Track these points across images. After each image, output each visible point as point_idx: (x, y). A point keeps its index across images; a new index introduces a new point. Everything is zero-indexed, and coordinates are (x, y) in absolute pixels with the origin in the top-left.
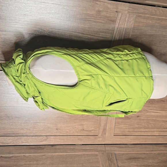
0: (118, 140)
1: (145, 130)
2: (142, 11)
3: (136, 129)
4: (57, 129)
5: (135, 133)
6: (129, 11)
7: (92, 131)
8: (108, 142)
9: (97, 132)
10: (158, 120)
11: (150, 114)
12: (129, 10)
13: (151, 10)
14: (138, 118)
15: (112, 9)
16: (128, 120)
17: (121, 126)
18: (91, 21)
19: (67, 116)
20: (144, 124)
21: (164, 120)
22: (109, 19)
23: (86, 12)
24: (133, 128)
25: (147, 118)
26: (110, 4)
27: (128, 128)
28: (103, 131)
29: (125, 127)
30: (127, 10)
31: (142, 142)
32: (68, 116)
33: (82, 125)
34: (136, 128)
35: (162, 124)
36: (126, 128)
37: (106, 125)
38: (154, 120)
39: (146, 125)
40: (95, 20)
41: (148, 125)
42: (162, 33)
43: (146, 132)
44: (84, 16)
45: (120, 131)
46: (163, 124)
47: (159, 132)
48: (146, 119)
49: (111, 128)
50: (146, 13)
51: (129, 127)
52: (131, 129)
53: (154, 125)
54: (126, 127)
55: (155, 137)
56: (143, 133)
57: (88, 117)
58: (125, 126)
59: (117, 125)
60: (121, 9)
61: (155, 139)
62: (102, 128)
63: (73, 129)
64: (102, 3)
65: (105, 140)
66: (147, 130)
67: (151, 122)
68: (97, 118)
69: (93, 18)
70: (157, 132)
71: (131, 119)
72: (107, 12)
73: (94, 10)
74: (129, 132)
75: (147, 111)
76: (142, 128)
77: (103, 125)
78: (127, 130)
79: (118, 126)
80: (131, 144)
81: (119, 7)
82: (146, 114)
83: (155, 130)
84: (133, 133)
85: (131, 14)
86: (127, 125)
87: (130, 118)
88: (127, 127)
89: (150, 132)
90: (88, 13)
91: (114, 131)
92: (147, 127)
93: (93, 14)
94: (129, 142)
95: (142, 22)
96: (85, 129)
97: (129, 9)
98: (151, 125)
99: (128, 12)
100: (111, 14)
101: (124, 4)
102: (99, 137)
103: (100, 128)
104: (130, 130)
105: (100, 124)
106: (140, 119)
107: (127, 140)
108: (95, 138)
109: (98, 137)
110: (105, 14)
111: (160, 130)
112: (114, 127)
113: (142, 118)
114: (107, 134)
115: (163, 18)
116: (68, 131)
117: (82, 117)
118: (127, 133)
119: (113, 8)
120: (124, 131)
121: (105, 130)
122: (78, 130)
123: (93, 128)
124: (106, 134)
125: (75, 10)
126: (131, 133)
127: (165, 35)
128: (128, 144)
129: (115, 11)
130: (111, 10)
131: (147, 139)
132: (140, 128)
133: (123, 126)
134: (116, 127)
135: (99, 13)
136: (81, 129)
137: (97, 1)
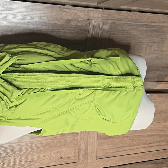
0: (101, 163)
1: (129, 148)
2: (117, 16)
3: (120, 148)
4: (30, 161)
5: (119, 153)
7: (72, 158)
8: (90, 167)
9: (77, 158)
12: (102, 17)
13: (126, 15)
15: (83, 17)
16: (111, 139)
17: (104, 147)
18: (60, 32)
20: (128, 142)
21: (149, 134)
22: (81, 28)
23: (52, 22)
24: (117, 148)
25: (131, 134)
26: (80, 11)
27: (112, 149)
28: (84, 156)
29: (108, 148)
30: (100, 18)
31: (128, 161)
32: (42, 144)
33: (59, 152)
34: (120, 147)
35: (148, 138)
36: (110, 149)
37: (86, 149)
39: (131, 143)
40: (65, 31)
41: (133, 142)
42: (140, 40)
43: (131, 151)
44: (50, 27)
45: (103, 153)
46: (148, 139)
47: (145, 149)
48: (130, 135)
49: (93, 151)
50: (122, 19)
51: (113, 148)
53: (139, 141)
54: (109, 148)
55: (141, 154)
56: (128, 151)
57: (65, 142)
58: (108, 147)
59: (99, 146)
60: (93, 17)
61: (141, 157)
62: (82, 152)
63: (49, 159)
64: (71, 10)
65: (87, 166)
66: (132, 148)
67: (135, 139)
68: (76, 142)
69: (62, 28)
70: (143, 149)
71: (114, 138)
72: (78, 20)
73: (63, 19)
74: (113, 153)
76: (127, 146)
77: (83, 149)
78: (111, 151)
79: (101, 148)
80: (116, 166)
81: (91, 15)
83: (141, 146)
84: (117, 153)
85: (104, 21)
86: (110, 146)
88: (111, 148)
89: (135, 149)
90: (55, 23)
91: (96, 155)
92: (132, 144)
93: (61, 24)
94: (113, 164)
95: (117, 30)
96: (63, 157)
98: (136, 142)
99: (101, 19)
100: (82, 23)
101: (97, 11)
102: (81, 164)
103: (80, 153)
104: (114, 150)
105: (80, 149)
107: (112, 162)
108: (76, 165)
109: (79, 163)
110: (76, 23)
111: (145, 146)
112: (96, 150)
114: (89, 158)
115: (140, 23)
116: (43, 161)
117: (59, 144)
118: (111, 154)
119: (84, 16)
120: (107, 152)
121: (86, 154)
122: (55, 159)
123: (72, 155)
124: (87, 159)
125: (39, 20)
126: (116, 153)
127: (143, 42)
128: (113, 167)
129: (87, 18)
130: (82, 19)
131: (133, 158)
132: (125, 147)
133: (106, 146)
134: (99, 149)
135: (68, 22)
136: (59, 157)
137: (65, 8)
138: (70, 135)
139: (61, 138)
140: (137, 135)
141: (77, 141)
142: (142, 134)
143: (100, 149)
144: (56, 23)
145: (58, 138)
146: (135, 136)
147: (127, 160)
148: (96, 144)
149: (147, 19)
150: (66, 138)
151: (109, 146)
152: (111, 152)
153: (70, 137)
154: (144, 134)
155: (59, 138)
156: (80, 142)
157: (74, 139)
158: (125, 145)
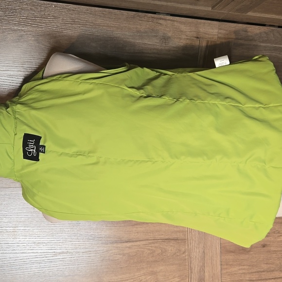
3: (264, 273)
6: (220, 35)
12: (220, 33)
13: (258, 32)
14: (265, 248)
15: (188, 33)
16: (245, 254)
17: (234, 269)
19: (121, 256)
20: (278, 262)
22: (186, 52)
23: (140, 41)
24: (258, 272)
26: (184, 23)
27: (249, 273)
29: (241, 272)
30: (215, 35)
33: (153, 273)
34: (264, 272)
36: (244, 273)
37: (202, 269)
40: (159, 56)
48: (279, 249)
49: (214, 274)
50: (251, 38)
51: (250, 271)
52: (254, 274)
54: (244, 271)
56: (279, 281)
57: (164, 254)
58: (241, 269)
59: (225, 267)
60: (205, 33)
62: (195, 276)
64: (169, 22)
68: (184, 255)
69: (155, 51)
71: (252, 253)
72: (181, 39)
73: (156, 36)
75: (279, 233)
76: (277, 271)
77: (196, 269)
78: (248, 277)
79: (228, 271)
81: (201, 30)
82: (279, 240)
85: (223, 41)
86: (245, 267)
87: (249, 251)
88: (246, 271)
90: (144, 42)
93: (154, 45)
97: (220, 31)
99: (218, 37)
101: (210, 24)
103: (191, 278)
104: (254, 277)
105: (191, 270)
106: (269, 251)
110: (177, 43)
112: (219, 274)
113: (273, 249)
117: (153, 256)
119: (190, 32)
120: (241, 280)
121: (201, 280)
129: (195, 36)
130: (187, 36)
132: (273, 271)
133: (237, 268)
134: (224, 271)
135: (165, 41)
137: (160, 19)
138: (172, 241)
139: (155, 247)
141: (184, 253)
143: (227, 273)
144: (146, 42)
145: (151, 247)
148: (219, 263)
150: (165, 247)
151: (243, 267)
152: (248, 279)
153: (171, 246)
155: (153, 245)
156: (189, 255)
157: (180, 250)
158: (273, 267)
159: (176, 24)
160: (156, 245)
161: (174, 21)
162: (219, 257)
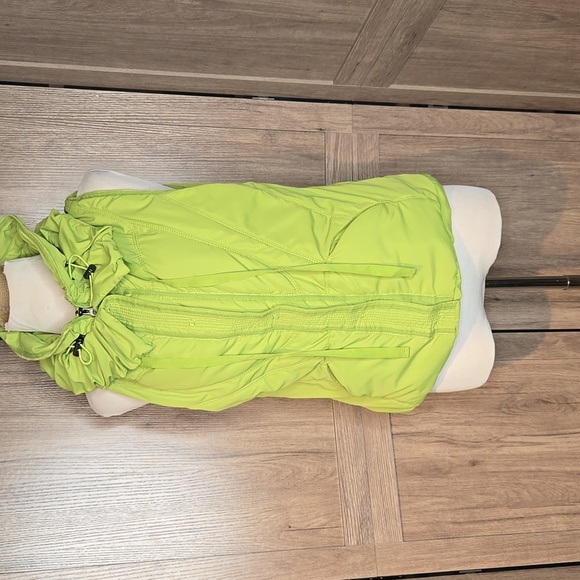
0: (422, 556)
1: (511, 513)
2: (394, 121)
3: (478, 510)
6: (356, 124)
7: (321, 531)
8: (386, 567)
9: (340, 532)
10: (549, 471)
11: (512, 452)
12: (356, 121)
13: (417, 116)
14: (476, 467)
15: (305, 123)
16: (442, 477)
17: (423, 503)
18: (252, 162)
20: (502, 492)
21: (568, 469)
22: (305, 153)
24: (467, 508)
25: (508, 465)
26: (298, 110)
27: (451, 510)
28: (360, 527)
29: (436, 507)
30: (349, 124)
31: (515, 558)
33: (281, 509)
34: (477, 508)
35: (568, 484)
36: (442, 510)
37: (366, 500)
38: (535, 474)
39: (513, 495)
40: (264, 160)
41: (518, 493)
43: (517, 522)
45: (424, 524)
46: (570, 487)
47: (567, 519)
48: (502, 469)
49: (387, 510)
50: (406, 126)
51: (453, 507)
52: (461, 512)
53: (540, 491)
54: (441, 507)
56: (507, 524)
57: (298, 477)
58: (437, 503)
59: (407, 499)
60: (332, 123)
62: (354, 512)
64: (274, 108)
65: (375, 561)
66: (520, 512)
67: (524, 481)
68: (332, 479)
69: (256, 153)
70: (560, 519)
71: (452, 475)
74: (457, 526)
75: (498, 441)
76: (501, 506)
77: (355, 501)
78: (449, 517)
79: (412, 505)
81: (325, 117)
82: (500, 453)
83: (550, 509)
84: (471, 526)
85: (362, 132)
86: (443, 500)
87: (449, 472)
88: (446, 507)
89: (531, 518)
90: (238, 141)
91: (400, 526)
92: (519, 501)
93: (253, 144)
94: (464, 563)
95: (401, 156)
96: (295, 525)
97: (355, 118)
98: (529, 492)
99: (353, 128)
100: (306, 140)
101: (337, 108)
102: (352, 552)
103: (347, 517)
104: (461, 517)
105: (346, 502)
106: (484, 473)
107: (458, 556)
108: (338, 557)
109: (347, 550)
110: (290, 140)
111: (566, 508)
112: (397, 510)
113: (490, 468)
114: (378, 536)
117: (278, 480)
118: (452, 530)
119: (309, 121)
120: (438, 522)
121: (365, 520)
123: (322, 520)
124: (373, 537)
126: (467, 526)
129: (317, 127)
130: (303, 128)
131: (529, 547)
132: (494, 506)
133: (428, 502)
134: (406, 507)
135: (270, 138)
136: (280, 526)
138: (310, 455)
139: (281, 465)
140: (528, 468)
141: (331, 475)
142: (544, 468)
143: (411, 509)
145: (275, 464)
146: (521, 471)
147: (511, 554)
148: (394, 491)
149: (476, 126)
150: (298, 465)
151: (440, 500)
152: (450, 520)
153: (310, 463)
154: (550, 468)
155: (277, 462)
156: (341, 479)
157: (325, 471)
158: (493, 500)
159: (284, 110)
160: (284, 461)
161: (280, 107)
162: (394, 481)
